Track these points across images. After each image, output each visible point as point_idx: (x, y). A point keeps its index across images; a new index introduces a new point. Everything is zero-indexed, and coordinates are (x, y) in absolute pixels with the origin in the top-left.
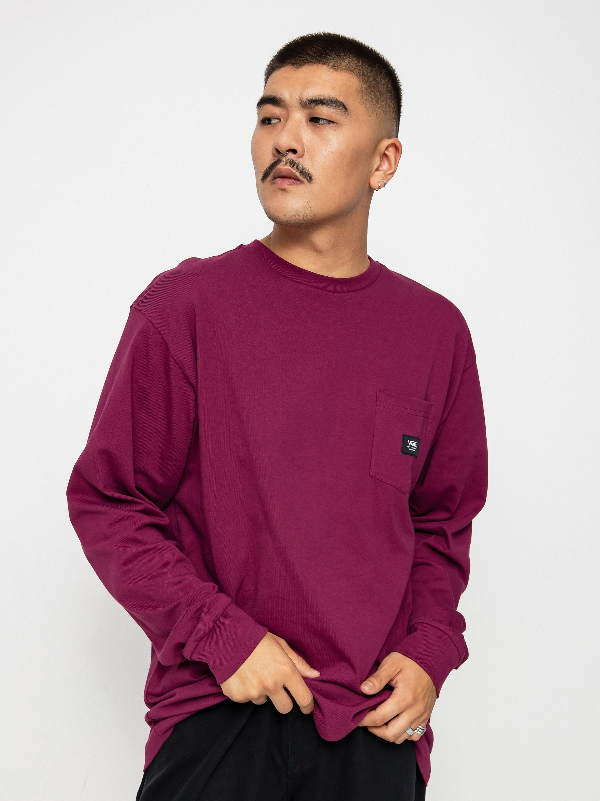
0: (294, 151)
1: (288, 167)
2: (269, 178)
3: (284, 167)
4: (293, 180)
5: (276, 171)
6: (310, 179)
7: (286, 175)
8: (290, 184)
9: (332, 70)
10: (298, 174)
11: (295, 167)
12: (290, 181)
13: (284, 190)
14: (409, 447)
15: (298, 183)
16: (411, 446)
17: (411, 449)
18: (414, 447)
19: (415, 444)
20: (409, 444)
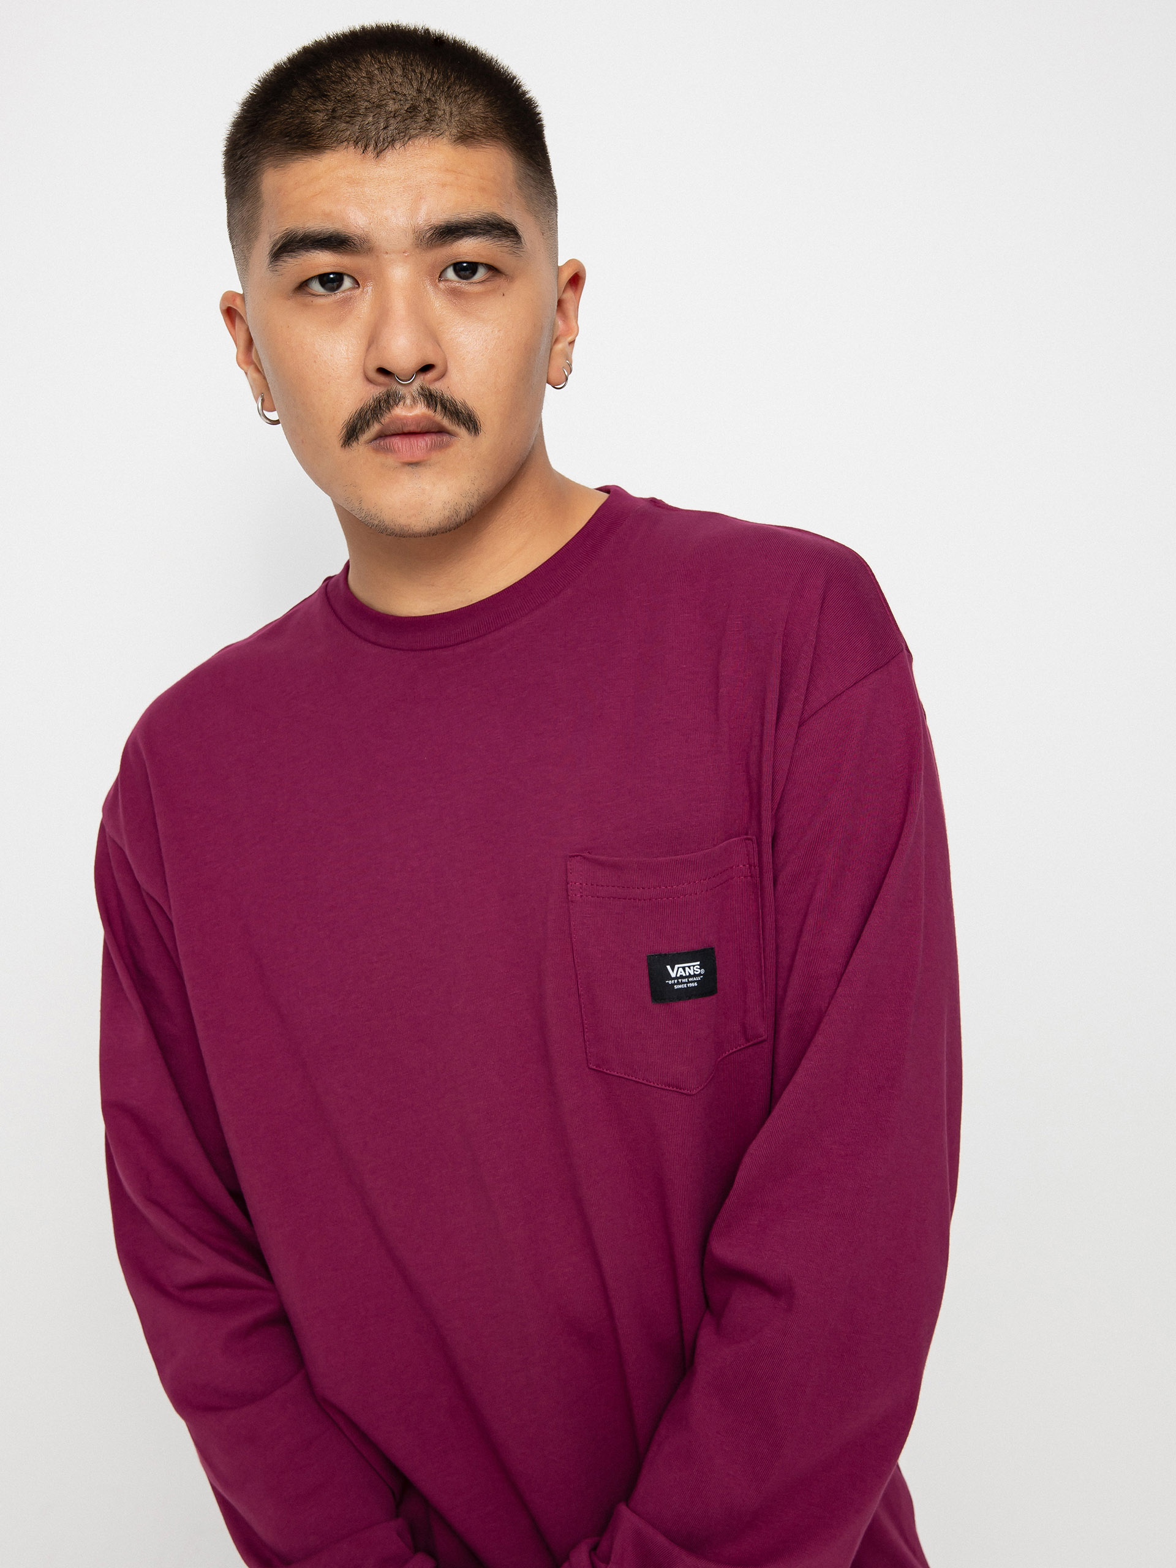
0: (426, 369)
1: (421, 410)
2: (368, 438)
3: (411, 411)
4: (434, 437)
5: (389, 420)
6: (472, 424)
7: (416, 426)
8: (431, 448)
9: (462, 149)
10: (446, 422)
11: (439, 407)
12: (427, 436)
13: (415, 464)
14: (670, 982)
15: (445, 438)
16: (682, 977)
17: (680, 986)
18: (695, 976)
19: (694, 968)
20: (673, 975)
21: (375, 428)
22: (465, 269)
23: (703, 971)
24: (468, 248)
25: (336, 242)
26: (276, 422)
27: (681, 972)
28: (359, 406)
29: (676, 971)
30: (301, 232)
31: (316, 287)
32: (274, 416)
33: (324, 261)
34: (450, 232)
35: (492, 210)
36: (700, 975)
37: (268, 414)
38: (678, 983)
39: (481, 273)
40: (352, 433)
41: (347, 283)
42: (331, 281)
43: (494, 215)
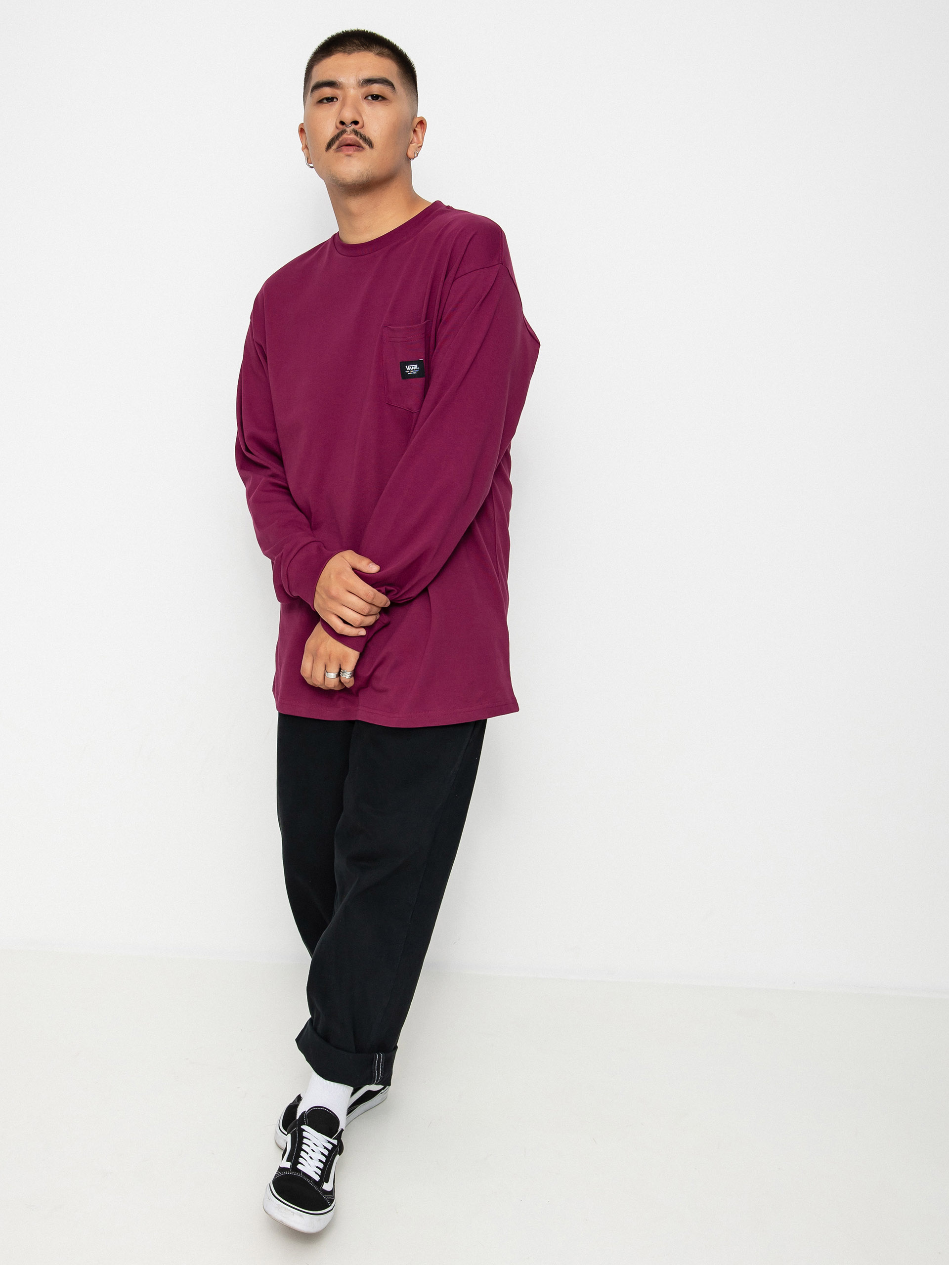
0: (356, 123)
1: (353, 136)
2: (334, 147)
3: (349, 137)
4: (357, 147)
5: (342, 140)
6: (371, 144)
7: (351, 143)
8: (355, 151)
9: (377, 57)
10: (361, 142)
11: (359, 136)
12: (354, 147)
13: (349, 156)
14: (407, 372)
15: (361, 149)
16: (411, 370)
17: (411, 373)
18: (415, 370)
19: (415, 367)
20: (408, 369)
21: (337, 143)
22: (374, 97)
23: (419, 368)
24: (376, 88)
25: (331, 84)
26: (312, 167)
27: (410, 368)
28: (331, 138)
29: (409, 368)
30: (321, 82)
31: (325, 101)
32: (312, 165)
33: (327, 92)
34: (369, 81)
35: (385, 77)
36: (417, 370)
37: (310, 165)
38: (410, 372)
39: (380, 98)
40: (329, 146)
41: (335, 100)
42: (330, 100)
43: (385, 78)
